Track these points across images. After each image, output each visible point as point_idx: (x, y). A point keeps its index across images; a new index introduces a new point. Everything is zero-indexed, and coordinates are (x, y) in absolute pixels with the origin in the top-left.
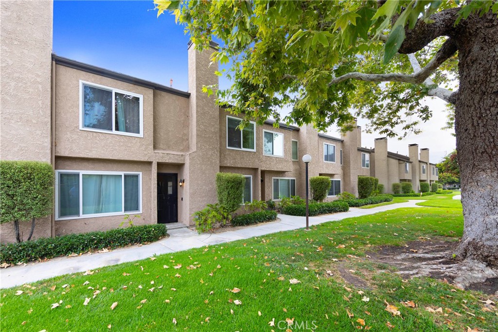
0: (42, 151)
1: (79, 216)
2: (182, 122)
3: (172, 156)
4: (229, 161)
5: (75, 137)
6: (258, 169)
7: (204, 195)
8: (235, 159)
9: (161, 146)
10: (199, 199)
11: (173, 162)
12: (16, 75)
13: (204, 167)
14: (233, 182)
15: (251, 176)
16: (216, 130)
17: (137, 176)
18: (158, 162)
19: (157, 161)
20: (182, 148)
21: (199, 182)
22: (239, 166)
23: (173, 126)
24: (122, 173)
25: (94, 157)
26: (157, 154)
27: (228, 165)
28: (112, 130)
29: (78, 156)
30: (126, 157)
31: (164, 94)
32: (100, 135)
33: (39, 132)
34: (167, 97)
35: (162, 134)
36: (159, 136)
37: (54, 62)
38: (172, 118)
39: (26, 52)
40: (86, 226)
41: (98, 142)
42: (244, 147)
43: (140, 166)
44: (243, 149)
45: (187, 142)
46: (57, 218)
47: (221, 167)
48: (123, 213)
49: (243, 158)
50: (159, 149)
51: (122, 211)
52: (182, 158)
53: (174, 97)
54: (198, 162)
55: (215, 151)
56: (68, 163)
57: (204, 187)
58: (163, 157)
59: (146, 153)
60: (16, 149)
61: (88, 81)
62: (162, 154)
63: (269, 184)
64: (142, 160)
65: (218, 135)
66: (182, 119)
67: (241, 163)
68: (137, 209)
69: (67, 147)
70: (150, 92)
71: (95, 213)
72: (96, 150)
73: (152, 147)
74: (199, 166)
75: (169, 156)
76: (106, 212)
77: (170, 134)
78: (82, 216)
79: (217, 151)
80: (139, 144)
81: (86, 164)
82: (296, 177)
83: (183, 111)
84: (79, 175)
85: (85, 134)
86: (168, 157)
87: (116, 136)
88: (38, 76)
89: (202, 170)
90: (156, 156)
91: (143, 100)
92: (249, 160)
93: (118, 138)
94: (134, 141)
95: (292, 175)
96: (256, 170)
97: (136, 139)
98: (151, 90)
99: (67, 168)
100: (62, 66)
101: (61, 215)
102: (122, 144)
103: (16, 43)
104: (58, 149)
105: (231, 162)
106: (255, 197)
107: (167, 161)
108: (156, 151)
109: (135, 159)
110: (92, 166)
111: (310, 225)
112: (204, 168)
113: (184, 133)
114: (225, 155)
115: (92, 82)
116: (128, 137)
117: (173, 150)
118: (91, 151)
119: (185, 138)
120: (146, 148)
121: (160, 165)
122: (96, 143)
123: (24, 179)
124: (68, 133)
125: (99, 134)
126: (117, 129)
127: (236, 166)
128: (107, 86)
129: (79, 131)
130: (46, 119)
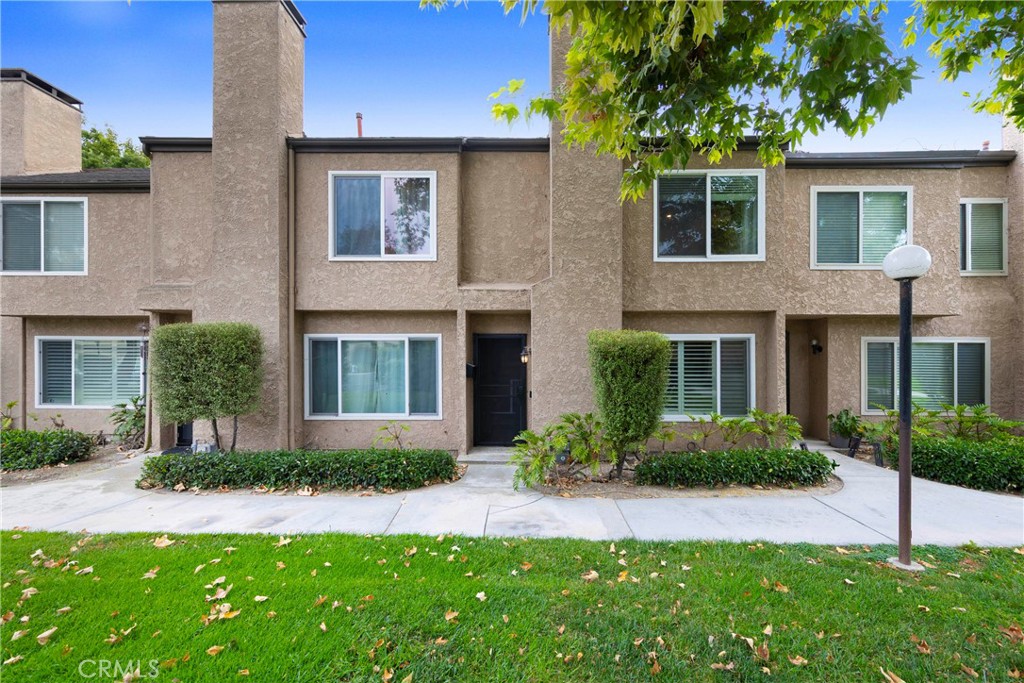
0: (268, 305)
1: (337, 415)
2: (532, 211)
3: (498, 295)
4: (660, 296)
5: (323, 274)
6: (774, 313)
7: (572, 387)
8: (682, 289)
9: (483, 274)
10: (559, 396)
11: (502, 308)
12: (239, 187)
13: (572, 317)
14: (620, 357)
15: (752, 337)
16: (612, 215)
17: (433, 342)
18: (467, 311)
19: (466, 308)
20: (530, 273)
21: (561, 356)
22: (698, 309)
23: (509, 226)
24: (405, 337)
25: (350, 308)
26: (466, 294)
27: (660, 307)
28: (380, 253)
29: (328, 309)
30: (404, 304)
31: (488, 156)
32: (361, 265)
33: (265, 273)
34: (495, 163)
35: (483, 248)
36: (478, 252)
37: (291, 151)
38: (508, 208)
39: (250, 146)
40: (347, 434)
41: (357, 280)
42: (715, 251)
43: (438, 322)
44: (711, 257)
45: (545, 257)
46: (307, 416)
47: (625, 314)
48: (405, 416)
49: (714, 284)
50: (478, 281)
51: (404, 412)
52: (524, 299)
53: (512, 158)
54: (557, 305)
55: (609, 272)
56: (321, 321)
57: (574, 368)
58: (478, 299)
59: (442, 292)
60: (238, 304)
61: (341, 169)
62: (476, 293)
63: (847, 360)
64: (435, 308)
65: (617, 229)
66: (532, 205)
67: (706, 299)
68: (434, 411)
69: (312, 293)
70: (452, 162)
71: (365, 412)
72: (354, 294)
73: (454, 279)
74: (559, 314)
75: (491, 295)
76: (382, 411)
77: (503, 244)
78: (342, 416)
79: (614, 272)
80: (428, 276)
81: (346, 322)
82: (989, 333)
83: (534, 185)
84: (336, 342)
85: (337, 268)
86: (491, 299)
87: (387, 265)
88: (264, 180)
89: (567, 323)
90: (464, 297)
91: (437, 181)
92: (738, 288)
93: (390, 268)
94: (419, 271)
95: (968, 328)
96: (768, 316)
97: (424, 265)
98: (453, 154)
99: (320, 330)
100: (305, 155)
101: (314, 411)
102: (397, 279)
103: (238, 136)
104: (299, 300)
105: (670, 298)
106: (765, 402)
107: (488, 308)
108: (464, 288)
109: (422, 308)
110: (356, 326)
111: (916, 540)
112: (573, 319)
113: (535, 238)
114: (647, 281)
115: (348, 169)
116: (407, 264)
117: (509, 280)
118: (346, 297)
119: (539, 249)
120: (443, 283)
121: (473, 317)
122: (355, 282)
123: (200, 353)
124: (313, 269)
125: (358, 264)
126: (389, 251)
127: (687, 308)
128: (372, 170)
129: (327, 263)
130: (274, 251)
